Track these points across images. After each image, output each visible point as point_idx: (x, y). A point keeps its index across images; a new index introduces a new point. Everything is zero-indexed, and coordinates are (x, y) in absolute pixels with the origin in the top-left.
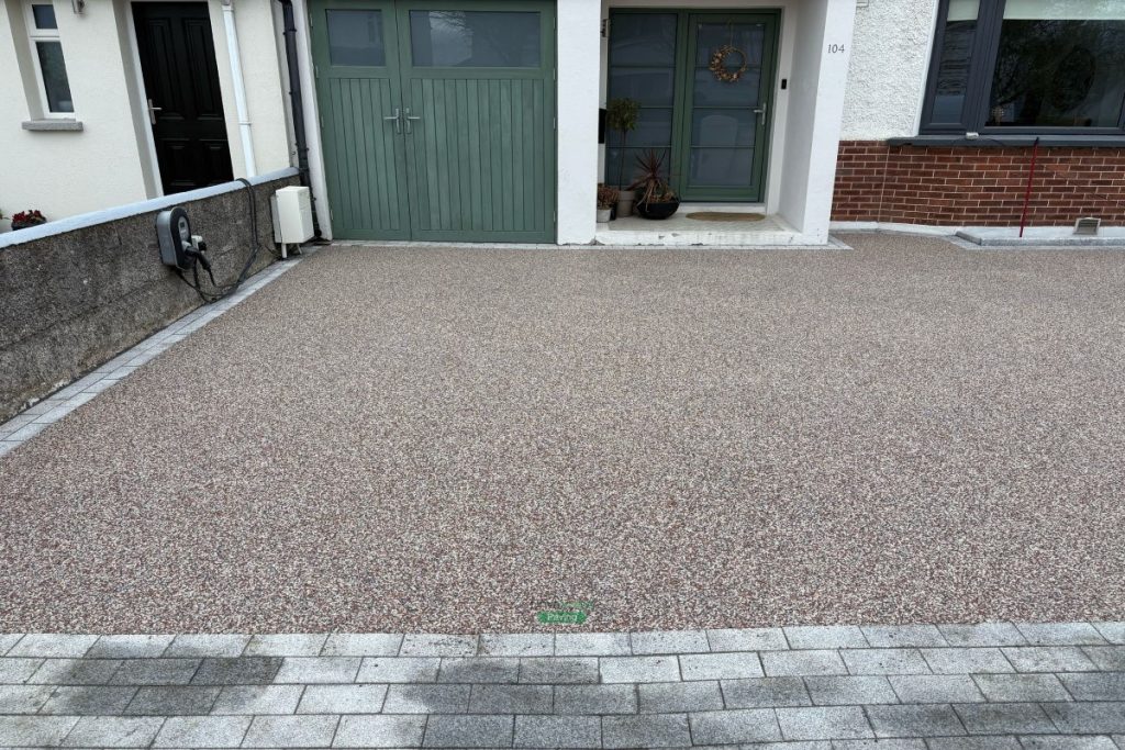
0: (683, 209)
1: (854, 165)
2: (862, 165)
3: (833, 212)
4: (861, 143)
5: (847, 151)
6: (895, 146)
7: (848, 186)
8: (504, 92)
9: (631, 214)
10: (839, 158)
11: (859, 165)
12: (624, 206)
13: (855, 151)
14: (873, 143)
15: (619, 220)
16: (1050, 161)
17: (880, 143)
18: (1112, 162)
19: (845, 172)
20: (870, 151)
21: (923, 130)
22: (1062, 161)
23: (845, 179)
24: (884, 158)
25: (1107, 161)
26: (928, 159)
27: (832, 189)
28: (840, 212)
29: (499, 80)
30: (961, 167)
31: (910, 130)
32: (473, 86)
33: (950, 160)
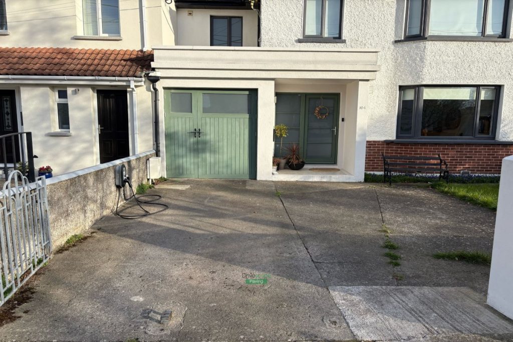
0: (306, 166)
1: (372, 150)
2: (375, 150)
3: (365, 168)
4: (374, 142)
5: (369, 145)
6: (388, 143)
7: (370, 158)
8: (237, 123)
9: (285, 168)
10: (367, 147)
11: (374, 150)
12: (282, 165)
13: (372, 144)
14: (379, 142)
15: (280, 171)
16: (447, 149)
17: (382, 142)
18: (472, 149)
19: (370, 152)
20: (378, 145)
21: (397, 137)
22: (452, 149)
23: (369, 155)
24: (384, 147)
25: (470, 149)
26: (400, 148)
27: (364, 159)
28: (368, 168)
29: (236, 118)
30: (413, 151)
31: (393, 137)
32: (225, 120)
33: (409, 148)
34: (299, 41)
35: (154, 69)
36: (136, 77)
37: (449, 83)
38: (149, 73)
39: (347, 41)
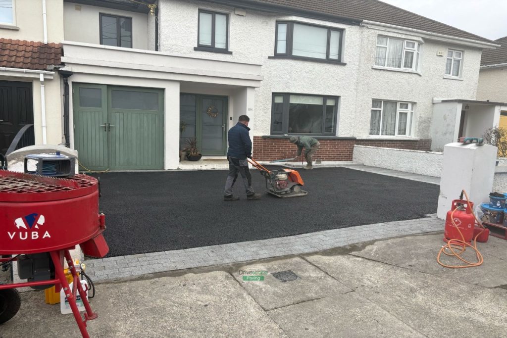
0: (203, 158)
4: (255, 137)
6: (264, 138)
8: (145, 117)
9: (185, 160)
14: (258, 137)
15: (182, 162)
17: (260, 137)
20: (258, 139)
21: (272, 133)
24: (262, 142)
26: (275, 142)
29: (144, 114)
30: (284, 145)
31: (268, 134)
32: (134, 116)
33: (281, 142)
34: (195, 49)
35: (63, 64)
36: (46, 70)
37: (306, 93)
38: (60, 68)
39: (233, 53)
